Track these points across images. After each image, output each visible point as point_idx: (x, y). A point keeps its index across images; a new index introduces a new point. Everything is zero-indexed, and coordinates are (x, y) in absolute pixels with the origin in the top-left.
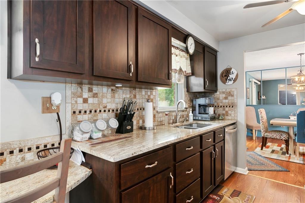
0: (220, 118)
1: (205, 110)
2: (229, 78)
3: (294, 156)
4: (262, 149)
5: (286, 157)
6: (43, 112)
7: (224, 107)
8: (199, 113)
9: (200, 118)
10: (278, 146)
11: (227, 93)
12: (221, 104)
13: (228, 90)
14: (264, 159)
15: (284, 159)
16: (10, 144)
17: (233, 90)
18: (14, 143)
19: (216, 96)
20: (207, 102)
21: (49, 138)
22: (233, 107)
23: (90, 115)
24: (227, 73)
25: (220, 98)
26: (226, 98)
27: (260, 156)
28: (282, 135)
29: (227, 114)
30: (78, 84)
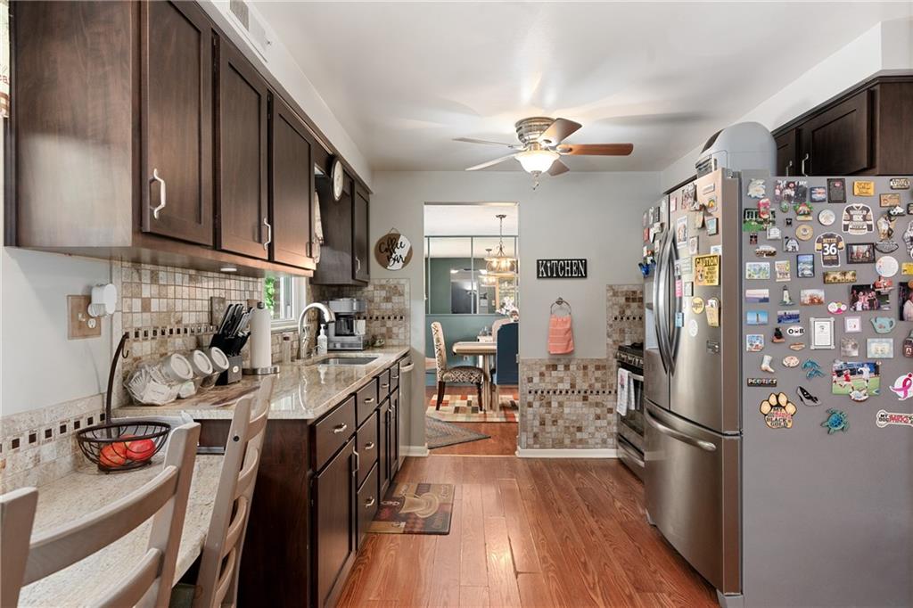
0: (378, 344)
1: (351, 327)
2: (394, 256)
3: (492, 412)
4: (438, 409)
5: (480, 417)
6: (72, 336)
7: (383, 318)
8: (337, 335)
9: (338, 346)
10: (462, 399)
11: (390, 287)
12: (376, 313)
13: (392, 282)
14: (447, 426)
15: (477, 420)
16: (13, 421)
17: (402, 282)
18: (20, 417)
19: (366, 294)
20: (355, 308)
21: (83, 403)
22: (401, 318)
23: (154, 342)
24: (389, 244)
25: (375, 299)
26: (388, 299)
27: (439, 421)
28: (472, 374)
29: (389, 334)
30: (132, 262)
